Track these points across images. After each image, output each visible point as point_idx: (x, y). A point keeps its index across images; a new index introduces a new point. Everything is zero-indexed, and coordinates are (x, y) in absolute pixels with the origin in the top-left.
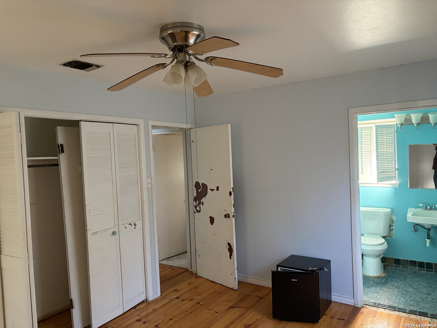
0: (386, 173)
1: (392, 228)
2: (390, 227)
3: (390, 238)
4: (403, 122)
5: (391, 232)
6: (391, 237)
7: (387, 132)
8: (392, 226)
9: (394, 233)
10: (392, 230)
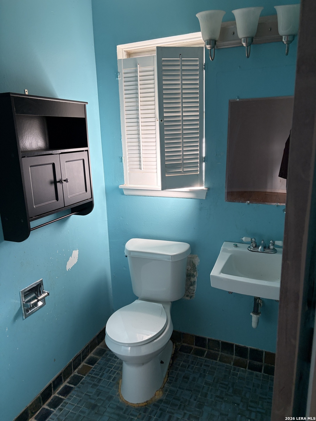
0: (180, 168)
1: (192, 280)
2: (190, 279)
3: (188, 298)
4: (217, 36)
5: (191, 287)
6: (191, 297)
7: (184, 68)
8: (193, 276)
9: (196, 289)
10: (192, 284)
